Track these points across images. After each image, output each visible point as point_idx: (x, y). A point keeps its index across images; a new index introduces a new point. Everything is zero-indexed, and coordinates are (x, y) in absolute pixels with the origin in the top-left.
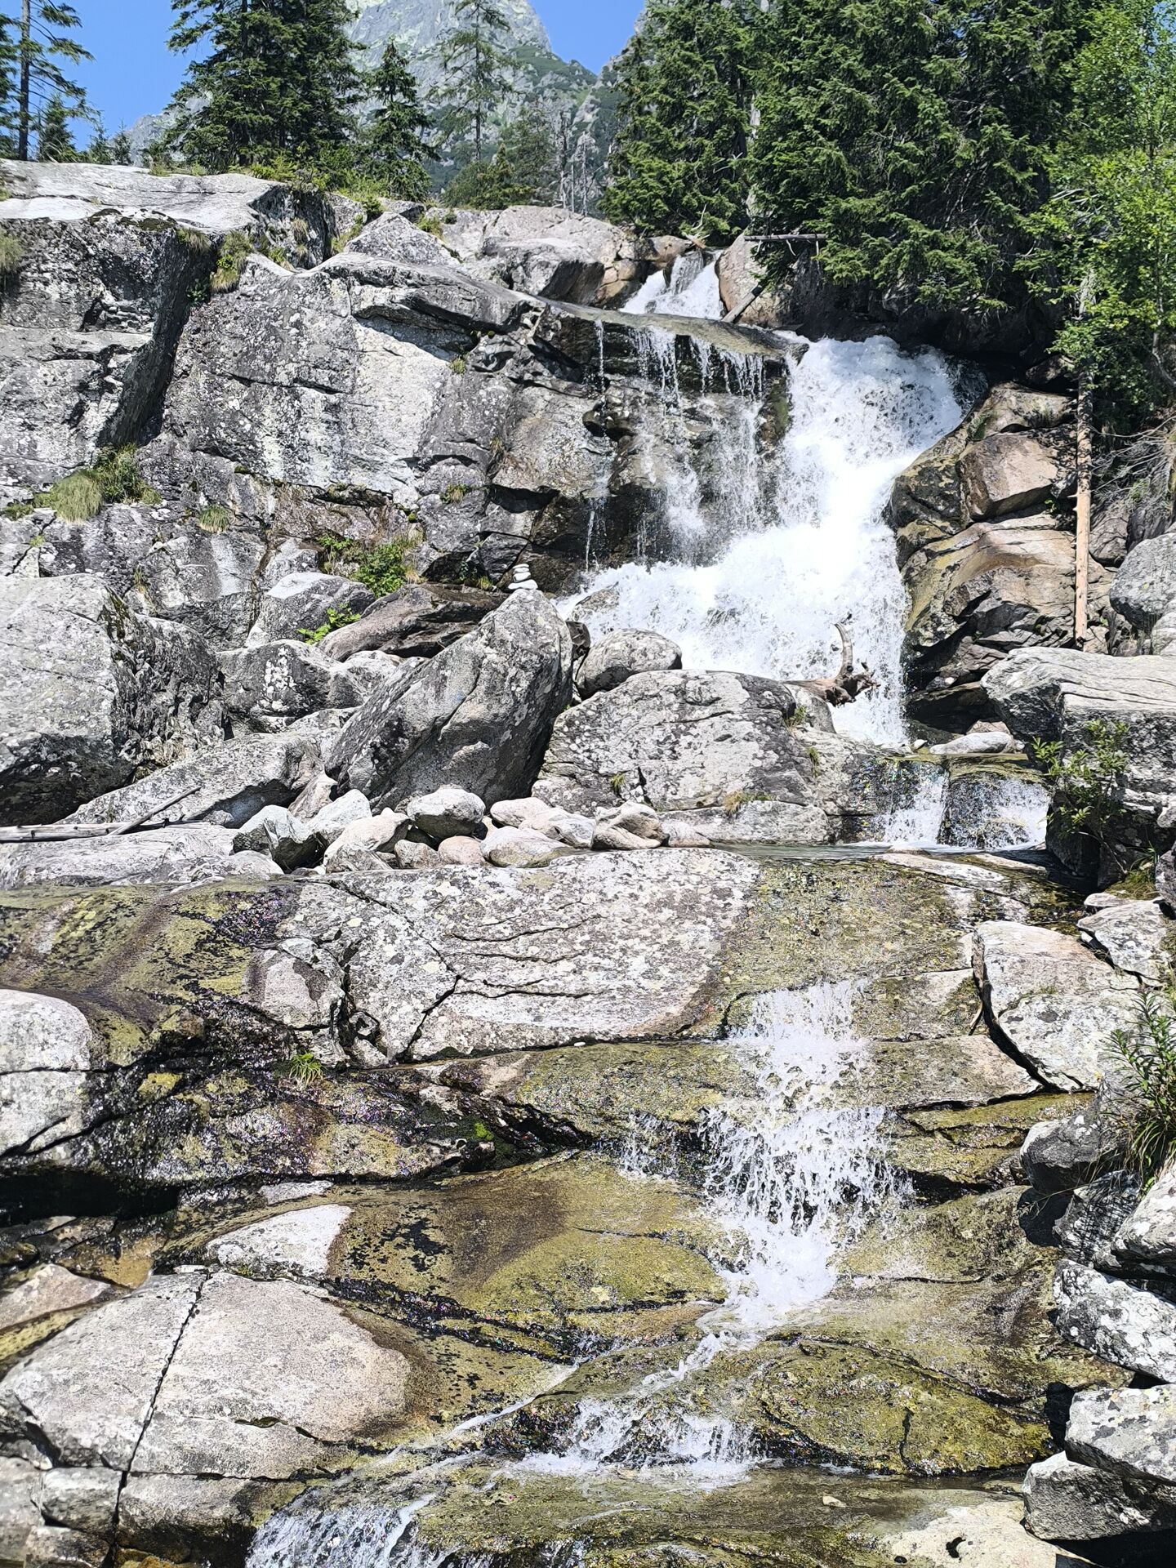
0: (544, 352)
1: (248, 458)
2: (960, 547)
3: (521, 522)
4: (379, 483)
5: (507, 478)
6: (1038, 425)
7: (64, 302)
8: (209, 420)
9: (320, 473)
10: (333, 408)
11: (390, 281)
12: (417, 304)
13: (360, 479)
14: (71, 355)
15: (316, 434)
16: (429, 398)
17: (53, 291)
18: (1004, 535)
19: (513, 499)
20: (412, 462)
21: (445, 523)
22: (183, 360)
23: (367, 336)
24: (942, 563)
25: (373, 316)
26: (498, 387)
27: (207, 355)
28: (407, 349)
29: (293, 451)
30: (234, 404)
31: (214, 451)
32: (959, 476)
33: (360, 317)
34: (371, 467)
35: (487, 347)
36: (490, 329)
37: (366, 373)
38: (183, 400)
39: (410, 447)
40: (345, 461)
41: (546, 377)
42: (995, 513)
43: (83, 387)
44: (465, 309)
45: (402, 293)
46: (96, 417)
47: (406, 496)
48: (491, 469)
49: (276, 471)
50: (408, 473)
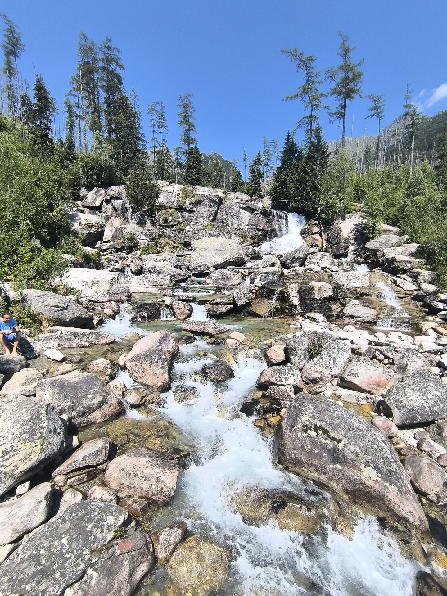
0: (262, 213)
1: (227, 224)
2: (309, 237)
3: (260, 232)
4: (243, 227)
5: (258, 227)
6: (316, 224)
7: (206, 204)
8: (222, 219)
9: (236, 226)
10: (237, 218)
11: (245, 204)
12: (248, 207)
13: (240, 227)
14: (208, 211)
15: (235, 221)
16: (249, 218)
17: (205, 203)
18: (314, 236)
19: (259, 230)
20: (247, 225)
21: (251, 232)
22: (219, 212)
23: (241, 210)
24: (308, 239)
25: (243, 208)
26: (257, 217)
27: (222, 211)
28: (246, 212)
29: (232, 223)
30: (225, 217)
31: (222, 223)
32: (308, 230)
33: (241, 208)
34: (242, 225)
35: (256, 212)
36: (256, 210)
37: (241, 215)
38: (219, 217)
39: (247, 223)
40: (239, 225)
41: (261, 216)
42: (313, 234)
43: (210, 215)
44: (254, 208)
45: (246, 205)
46: (211, 218)
47: (246, 229)
48: (257, 226)
49: (230, 225)
50: (246, 226)
